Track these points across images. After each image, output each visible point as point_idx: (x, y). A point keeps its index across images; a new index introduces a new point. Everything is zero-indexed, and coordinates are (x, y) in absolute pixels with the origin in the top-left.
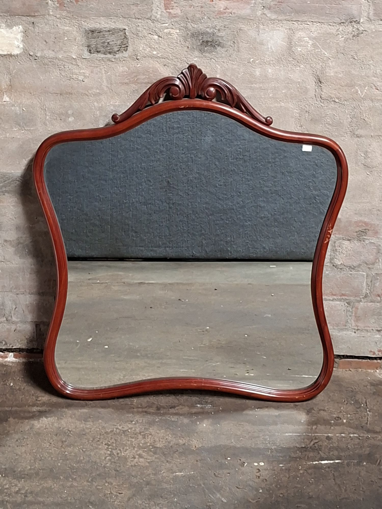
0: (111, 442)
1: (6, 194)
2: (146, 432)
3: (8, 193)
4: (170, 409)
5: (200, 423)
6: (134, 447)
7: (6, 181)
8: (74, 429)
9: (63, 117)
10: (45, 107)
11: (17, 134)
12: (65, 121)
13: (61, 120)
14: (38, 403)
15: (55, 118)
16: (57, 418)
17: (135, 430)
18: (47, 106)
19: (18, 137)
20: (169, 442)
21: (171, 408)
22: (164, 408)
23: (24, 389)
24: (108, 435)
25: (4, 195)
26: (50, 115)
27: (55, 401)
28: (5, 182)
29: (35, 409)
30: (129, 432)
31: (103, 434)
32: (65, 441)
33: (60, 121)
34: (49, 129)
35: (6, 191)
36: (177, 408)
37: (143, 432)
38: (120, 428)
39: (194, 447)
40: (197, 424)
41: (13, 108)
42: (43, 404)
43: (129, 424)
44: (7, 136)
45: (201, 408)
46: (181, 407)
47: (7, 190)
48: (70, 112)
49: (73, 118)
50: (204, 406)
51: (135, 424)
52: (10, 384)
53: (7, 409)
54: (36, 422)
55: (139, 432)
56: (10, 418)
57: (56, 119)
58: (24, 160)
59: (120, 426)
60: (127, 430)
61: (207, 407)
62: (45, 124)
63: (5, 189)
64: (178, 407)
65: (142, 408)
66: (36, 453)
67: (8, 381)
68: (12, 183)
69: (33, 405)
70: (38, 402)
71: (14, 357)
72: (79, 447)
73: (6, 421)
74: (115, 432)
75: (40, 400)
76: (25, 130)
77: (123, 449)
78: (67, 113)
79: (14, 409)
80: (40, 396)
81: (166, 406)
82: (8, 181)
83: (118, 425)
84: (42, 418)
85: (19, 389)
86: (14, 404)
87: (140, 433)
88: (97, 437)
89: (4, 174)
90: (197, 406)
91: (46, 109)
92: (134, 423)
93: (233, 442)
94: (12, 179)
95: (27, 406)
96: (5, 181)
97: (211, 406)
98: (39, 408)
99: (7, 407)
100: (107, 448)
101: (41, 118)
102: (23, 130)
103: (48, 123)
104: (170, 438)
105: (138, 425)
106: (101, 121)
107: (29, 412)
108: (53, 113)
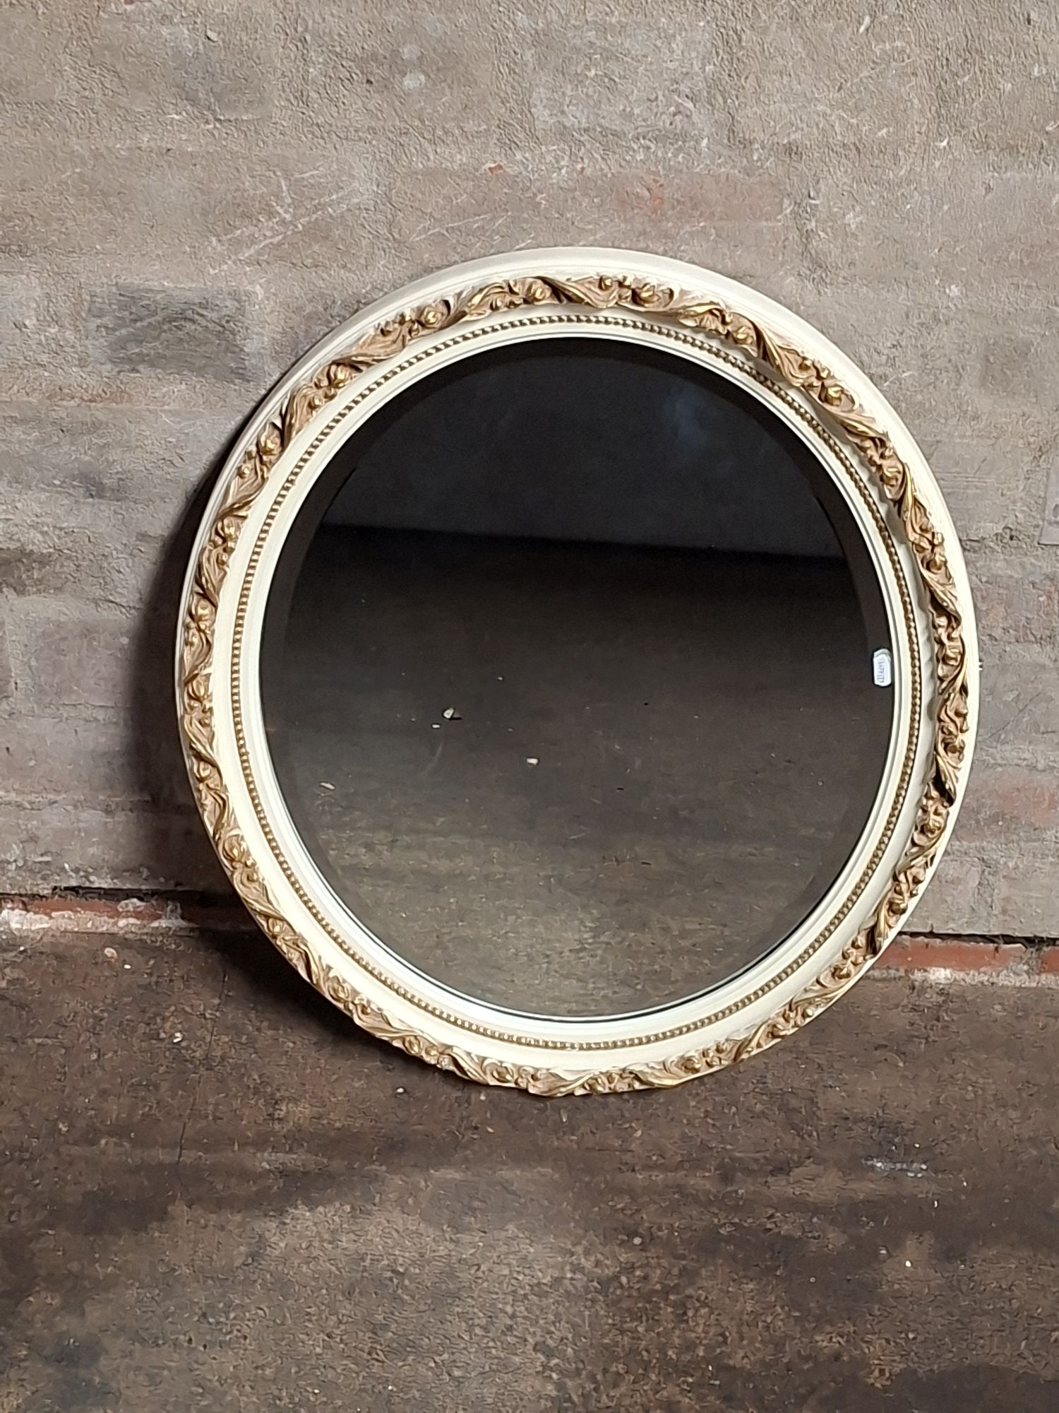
0: (557, 1335)
1: (141, 368)
2: (690, 1291)
3: (152, 365)
4: (770, 1179)
5: (890, 1255)
6: (646, 1366)
7: (141, 319)
8: (414, 1263)
9: (378, 72)
10: (300, 29)
11: (184, 137)
12: (386, 86)
13: (369, 82)
14: (275, 1134)
15: (344, 74)
16: (348, 1208)
17: (645, 1278)
18: (310, 23)
19: (190, 149)
20: (779, 1346)
21: (772, 1173)
22: (749, 1172)
23: (223, 1058)
24: (545, 1302)
25: (134, 370)
26: (326, 63)
27: (338, 1125)
28: (139, 324)
29: (265, 1161)
30: (622, 1287)
31: (525, 1296)
32: (385, 1327)
33: (366, 86)
34: (320, 120)
35: (142, 359)
36: (797, 1172)
37: (676, 1289)
38: (587, 1264)
39: (876, 1373)
40: (877, 1254)
41: (165, 31)
42: (295, 1139)
43: (622, 1243)
44: (143, 146)
45: (892, 1177)
46: (810, 1168)
47: (145, 351)
48: (408, 52)
49: (422, 77)
50: (899, 1166)
51: (643, 1247)
52: (172, 1036)
53: (162, 1156)
54: (273, 1225)
55: (658, 1287)
56: (172, 1199)
57: (350, 80)
58: (214, 239)
59: (587, 1253)
60: (616, 1277)
61: (911, 1175)
62: (302, 97)
63: (137, 350)
64: (801, 1169)
65: (664, 1168)
66: (274, 1381)
67: (164, 1019)
68: (165, 327)
69: (261, 1142)
70: (277, 1126)
71: (183, 918)
72: (437, 1359)
73: (163, 1216)
74: (571, 1288)
75: (282, 1114)
76: (219, 120)
77: (605, 1371)
78: (396, 53)
79: (189, 1156)
80: (281, 1100)
81: (756, 1161)
82: (152, 320)
83: (579, 1249)
84: (296, 1208)
85: (207, 1061)
86: (189, 1132)
87: (666, 1292)
88: (503, 1311)
89: (136, 295)
90: (873, 1167)
91: (308, 38)
92: (637, 1241)
93: (1026, 1353)
94: (164, 314)
95: (236, 1147)
96: (135, 321)
97: (924, 1167)
98: (281, 1156)
99: (163, 1146)
100: (545, 1367)
101: (283, 75)
102: (207, 122)
103: (314, 95)
104: (779, 1320)
105: (652, 1252)
106: (542, 90)
107: (246, 1175)
108: (337, 54)
